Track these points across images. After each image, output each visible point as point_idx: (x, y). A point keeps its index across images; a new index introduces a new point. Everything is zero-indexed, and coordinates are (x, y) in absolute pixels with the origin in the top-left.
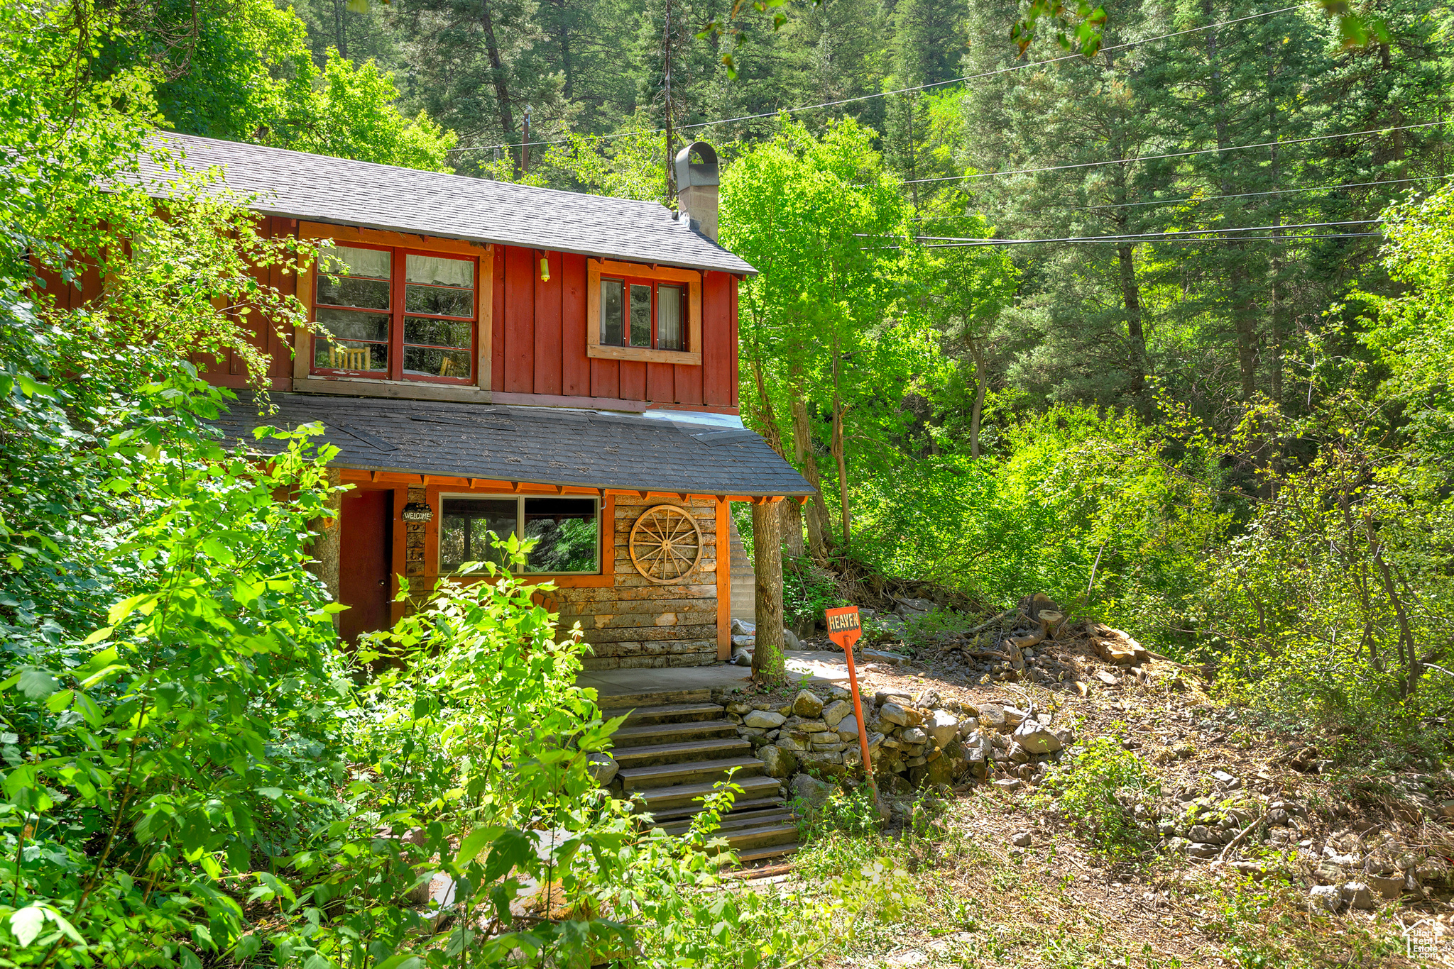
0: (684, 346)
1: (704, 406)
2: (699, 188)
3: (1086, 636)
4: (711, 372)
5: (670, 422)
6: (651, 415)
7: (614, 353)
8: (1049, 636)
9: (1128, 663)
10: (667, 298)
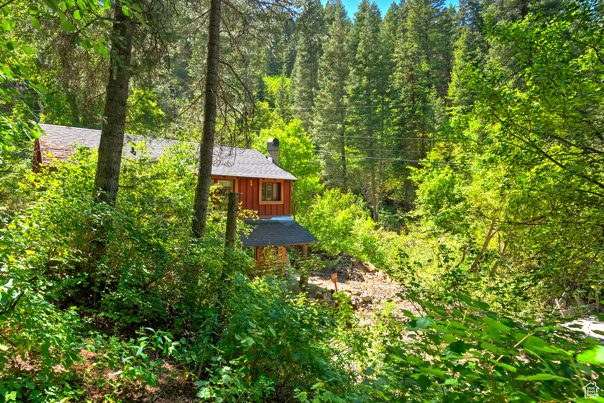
0: (279, 199)
1: (283, 214)
2: (274, 150)
3: (362, 265)
4: (285, 205)
5: (277, 221)
6: (273, 219)
7: (265, 203)
8: (353, 265)
9: (373, 272)
10: (275, 186)
